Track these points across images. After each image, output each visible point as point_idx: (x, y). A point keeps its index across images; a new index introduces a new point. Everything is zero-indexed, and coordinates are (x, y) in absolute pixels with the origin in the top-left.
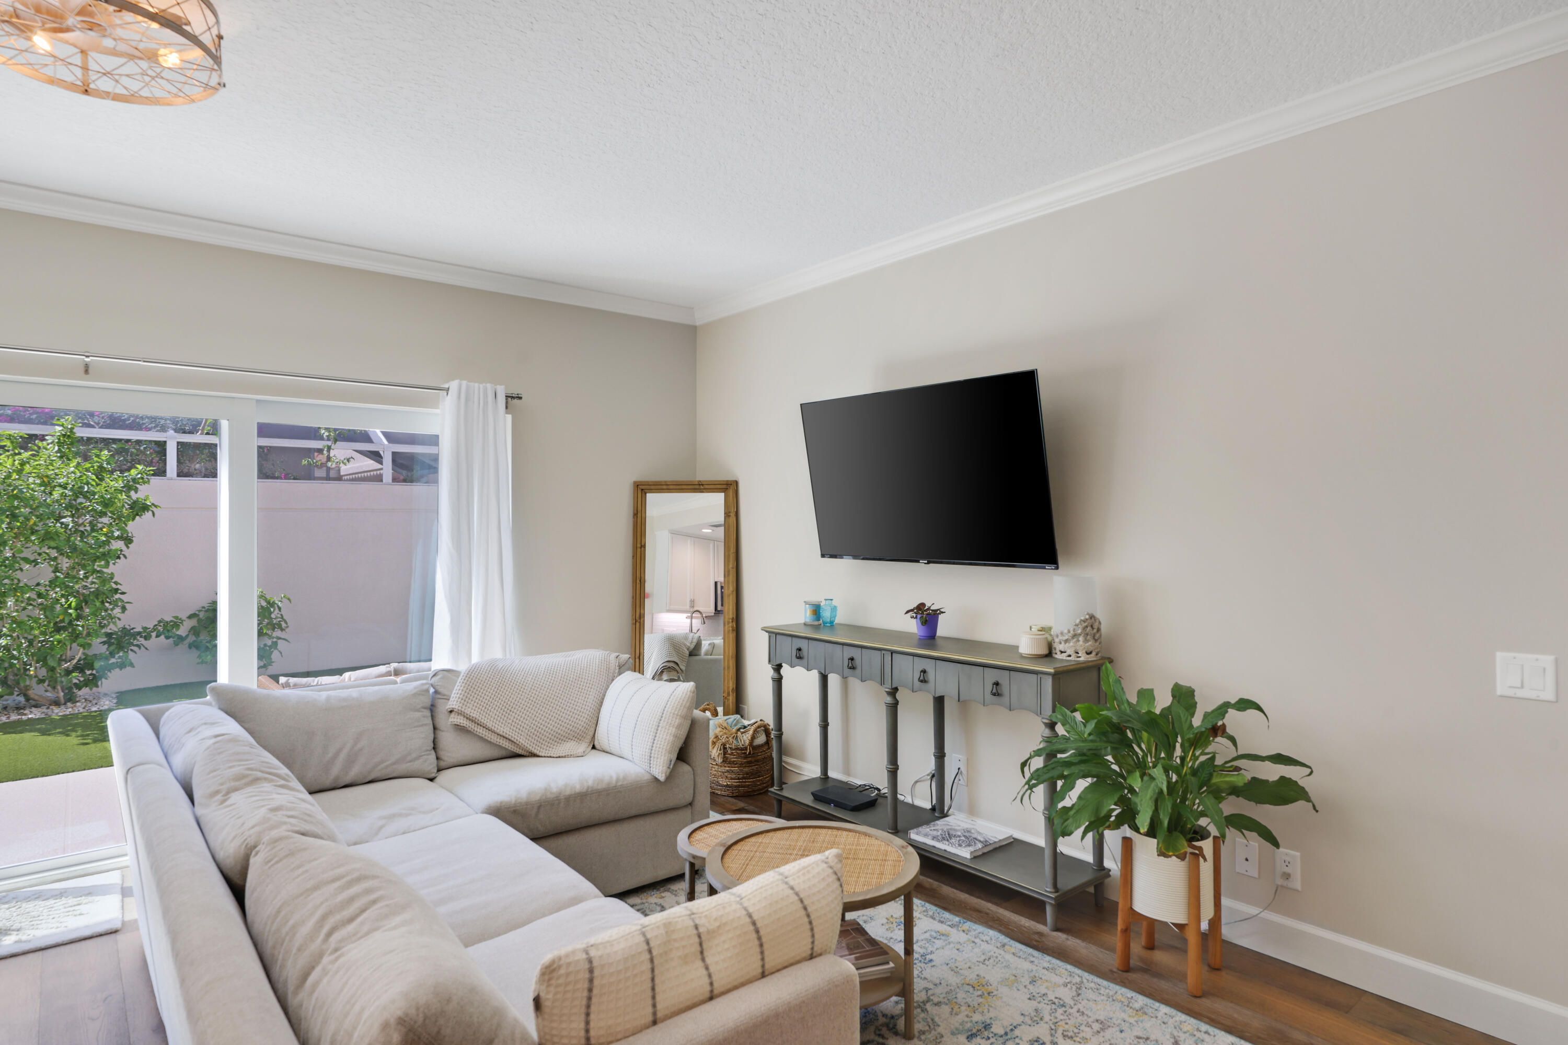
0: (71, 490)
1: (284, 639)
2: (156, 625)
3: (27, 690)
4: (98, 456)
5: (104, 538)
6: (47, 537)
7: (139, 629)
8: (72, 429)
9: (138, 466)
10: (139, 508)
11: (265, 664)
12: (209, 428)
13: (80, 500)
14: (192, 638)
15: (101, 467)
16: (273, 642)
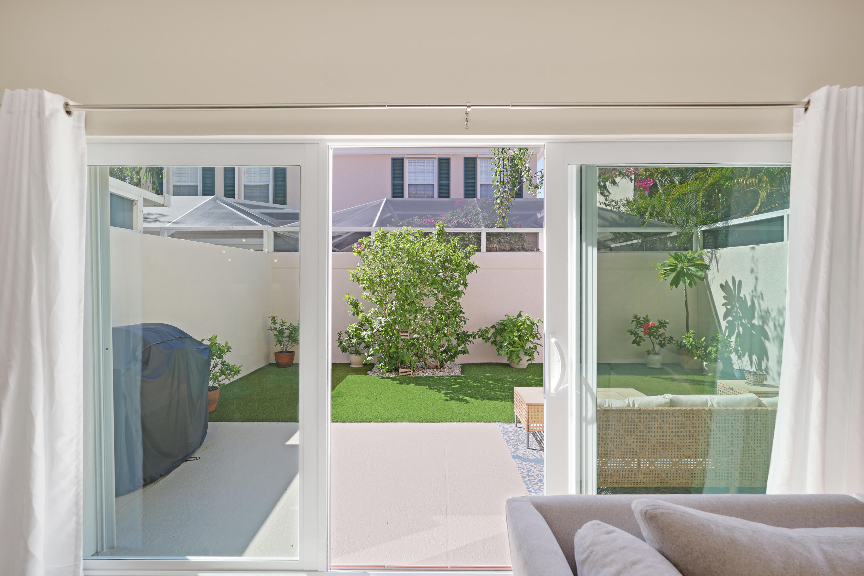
0: (443, 258)
1: (540, 345)
2: (478, 331)
3: (425, 360)
4: (453, 240)
5: (456, 284)
6: (434, 282)
7: (470, 333)
8: (443, 227)
9: (470, 245)
10: (471, 268)
11: (530, 359)
12: (500, 224)
13: (446, 264)
14: (493, 339)
15: (455, 246)
16: (534, 346)
